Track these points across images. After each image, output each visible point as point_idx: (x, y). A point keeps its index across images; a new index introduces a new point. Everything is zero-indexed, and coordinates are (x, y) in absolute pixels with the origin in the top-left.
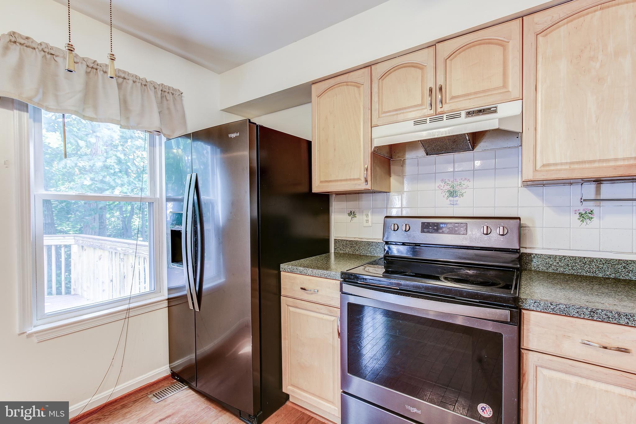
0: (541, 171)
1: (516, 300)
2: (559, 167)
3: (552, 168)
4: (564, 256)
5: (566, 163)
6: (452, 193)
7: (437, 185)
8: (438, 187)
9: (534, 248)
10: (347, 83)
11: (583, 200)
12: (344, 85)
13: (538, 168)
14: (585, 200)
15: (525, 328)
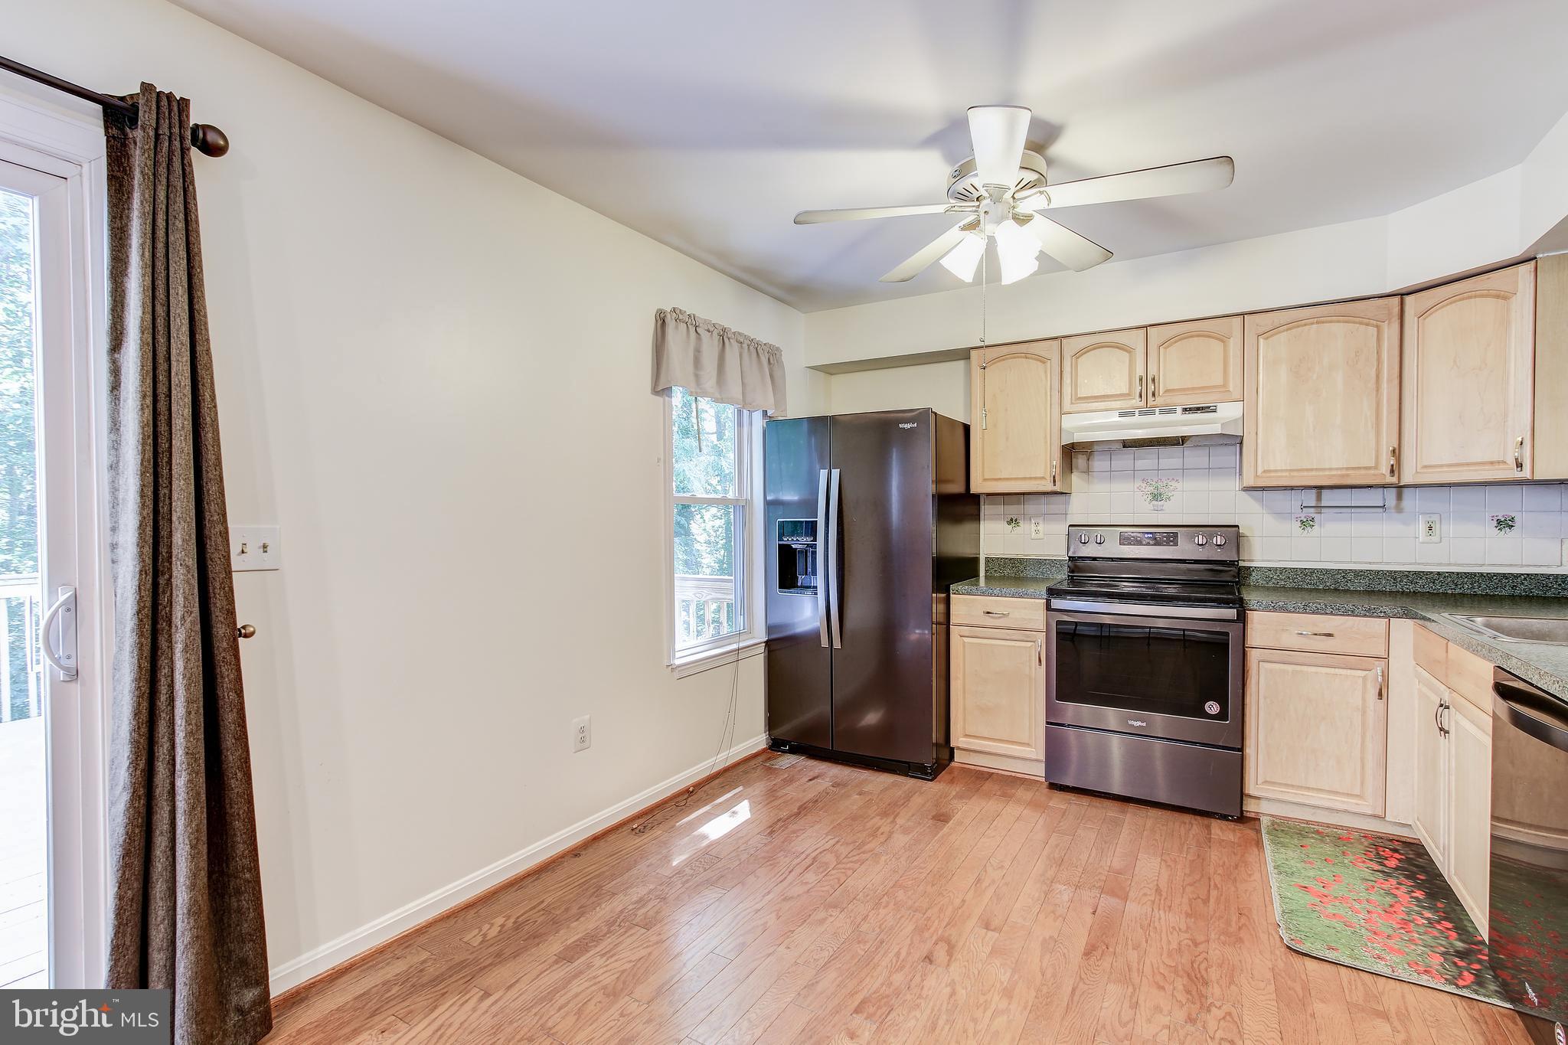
0: (1262, 477)
1: (1241, 600)
2: (1279, 474)
3: (1273, 474)
4: (1285, 568)
5: (1286, 470)
6: (1156, 497)
7: (1137, 485)
8: (1138, 488)
9: (1252, 561)
10: (1026, 356)
11: (1303, 507)
12: (1021, 357)
13: (1259, 473)
14: (1305, 507)
15: (1249, 626)
